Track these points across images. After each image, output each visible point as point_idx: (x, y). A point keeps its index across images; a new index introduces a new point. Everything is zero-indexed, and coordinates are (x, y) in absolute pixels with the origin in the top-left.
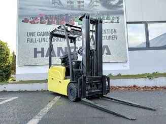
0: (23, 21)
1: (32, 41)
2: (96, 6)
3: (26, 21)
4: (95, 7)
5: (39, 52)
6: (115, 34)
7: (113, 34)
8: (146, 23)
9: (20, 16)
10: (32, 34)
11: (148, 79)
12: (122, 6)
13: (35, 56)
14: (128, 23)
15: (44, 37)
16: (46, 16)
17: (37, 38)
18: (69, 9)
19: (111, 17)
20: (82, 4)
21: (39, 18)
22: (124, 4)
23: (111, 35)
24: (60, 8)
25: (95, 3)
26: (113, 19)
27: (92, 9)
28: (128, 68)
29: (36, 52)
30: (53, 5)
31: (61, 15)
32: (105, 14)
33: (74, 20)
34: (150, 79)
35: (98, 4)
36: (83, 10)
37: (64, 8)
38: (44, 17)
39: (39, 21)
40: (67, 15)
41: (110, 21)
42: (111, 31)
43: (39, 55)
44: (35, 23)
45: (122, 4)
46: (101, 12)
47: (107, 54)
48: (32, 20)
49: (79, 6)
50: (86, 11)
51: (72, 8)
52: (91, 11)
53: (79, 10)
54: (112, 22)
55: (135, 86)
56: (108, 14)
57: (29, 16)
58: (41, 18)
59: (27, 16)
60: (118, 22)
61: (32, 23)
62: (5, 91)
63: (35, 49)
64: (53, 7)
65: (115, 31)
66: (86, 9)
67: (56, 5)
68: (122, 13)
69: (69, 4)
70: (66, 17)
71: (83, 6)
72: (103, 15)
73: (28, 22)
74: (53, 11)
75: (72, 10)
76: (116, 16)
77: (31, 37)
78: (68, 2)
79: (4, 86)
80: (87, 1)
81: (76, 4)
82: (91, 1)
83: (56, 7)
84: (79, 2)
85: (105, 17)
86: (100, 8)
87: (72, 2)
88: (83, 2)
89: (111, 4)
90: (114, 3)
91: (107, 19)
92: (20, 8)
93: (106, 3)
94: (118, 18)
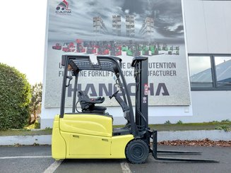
0: (53, 48)
2: (149, 32)
3: (57, 47)
4: (149, 34)
6: (174, 69)
7: (172, 69)
8: (212, 56)
9: (49, 41)
11: (223, 130)
12: (183, 33)
14: (189, 55)
16: (84, 42)
18: (115, 35)
19: (169, 47)
20: (132, 29)
21: (75, 45)
22: (185, 31)
23: (169, 69)
24: (103, 33)
25: (148, 29)
26: (172, 49)
27: (144, 36)
28: (191, 114)
29: (70, 90)
30: (95, 29)
31: (105, 42)
32: (161, 43)
33: (121, 49)
34: (226, 131)
35: (152, 29)
36: (133, 36)
37: (108, 33)
38: (82, 44)
39: (76, 48)
40: (112, 42)
41: (167, 52)
42: (168, 64)
45: (182, 31)
46: (155, 39)
47: (163, 94)
48: (66, 46)
49: (128, 31)
50: (137, 37)
51: (119, 34)
52: (144, 38)
53: (128, 36)
54: (170, 53)
56: (165, 43)
57: (61, 41)
58: (79, 45)
59: (59, 41)
60: (178, 54)
61: (66, 50)
62: (36, 145)
64: (94, 31)
65: (174, 65)
66: (136, 35)
67: (99, 28)
68: (182, 42)
69: (115, 28)
70: (112, 45)
71: (133, 31)
72: (158, 44)
73: (60, 49)
74: (94, 36)
75: (119, 35)
76: (175, 47)
78: (114, 26)
79: (35, 137)
80: (138, 26)
81: (124, 29)
82: (144, 26)
83: (98, 31)
84: (128, 26)
85: (161, 47)
86: (154, 35)
87: (119, 26)
88: (133, 26)
89: (169, 31)
90: (172, 29)
91: (164, 49)
92: (50, 31)
93: (162, 28)
94: (177, 49)
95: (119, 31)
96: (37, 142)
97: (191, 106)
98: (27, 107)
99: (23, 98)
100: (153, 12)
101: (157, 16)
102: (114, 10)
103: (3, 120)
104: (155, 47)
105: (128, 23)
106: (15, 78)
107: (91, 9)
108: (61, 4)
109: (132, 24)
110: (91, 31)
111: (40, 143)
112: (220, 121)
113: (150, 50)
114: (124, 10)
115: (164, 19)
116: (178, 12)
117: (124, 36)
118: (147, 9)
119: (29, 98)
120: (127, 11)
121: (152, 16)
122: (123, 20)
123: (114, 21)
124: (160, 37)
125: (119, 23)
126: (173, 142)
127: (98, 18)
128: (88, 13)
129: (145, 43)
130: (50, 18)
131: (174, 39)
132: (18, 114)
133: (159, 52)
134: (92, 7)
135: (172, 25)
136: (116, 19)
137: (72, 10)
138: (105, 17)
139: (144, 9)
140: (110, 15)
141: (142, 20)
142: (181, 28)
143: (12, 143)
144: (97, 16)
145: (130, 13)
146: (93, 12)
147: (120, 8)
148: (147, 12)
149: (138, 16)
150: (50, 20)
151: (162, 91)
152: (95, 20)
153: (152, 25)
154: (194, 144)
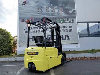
0: (21, 21)
2: (61, 13)
3: (23, 21)
4: (61, 14)
7: (71, 29)
8: (88, 23)
9: (20, 18)
14: (78, 22)
15: (34, 30)
16: (34, 18)
18: (47, 15)
19: (69, 20)
20: (54, 12)
21: (30, 20)
22: (76, 12)
23: (70, 29)
24: (42, 14)
25: (61, 12)
26: (71, 20)
28: (79, 47)
34: (92, 53)
36: (54, 15)
37: (44, 14)
41: (69, 22)
42: (69, 27)
45: (75, 13)
46: (64, 16)
47: (67, 39)
48: (26, 20)
49: (52, 13)
50: (56, 16)
52: (59, 16)
53: (52, 15)
54: (70, 22)
55: (85, 57)
56: (68, 18)
57: (25, 18)
58: (32, 19)
59: (23, 18)
60: (73, 22)
64: (38, 14)
65: (72, 27)
67: (40, 12)
68: (75, 17)
69: (47, 12)
71: (54, 13)
72: (65, 18)
73: (24, 22)
74: (38, 15)
76: (72, 19)
77: (26, 30)
78: (46, 11)
80: (56, 11)
81: (50, 12)
82: (59, 11)
83: (40, 14)
84: (52, 11)
85: (66, 19)
86: (63, 14)
87: (48, 11)
88: (54, 11)
89: (69, 13)
90: (71, 12)
91: (67, 20)
92: (20, 14)
93: (66, 12)
94: (73, 20)
95: (49, 13)
97: (79, 44)
98: (11, 46)
99: (9, 42)
100: (63, 5)
101: (64, 6)
102: (46, 4)
103: (2, 52)
104: (64, 20)
105: (52, 10)
106: (6, 34)
107: (36, 4)
108: (24, 2)
109: (54, 10)
110: (37, 14)
112: (91, 50)
113: (62, 21)
114: (50, 4)
115: (67, 8)
116: (73, 5)
118: (60, 4)
119: (12, 42)
120: (52, 5)
121: (62, 7)
122: (50, 8)
124: (66, 15)
125: (48, 10)
126: (71, 58)
127: (39, 8)
128: (35, 6)
129: (60, 18)
131: (71, 16)
132: (8, 49)
133: (66, 22)
134: (38, 3)
135: (71, 10)
136: (47, 8)
137: (29, 5)
138: (43, 8)
140: (45, 7)
141: (58, 8)
142: (74, 11)
144: (39, 7)
145: (53, 5)
146: (38, 6)
147: (49, 4)
148: (60, 5)
149: (56, 7)
150: (19, 9)
151: (67, 38)
152: (38, 9)
153: (62, 10)
154: (79, 59)
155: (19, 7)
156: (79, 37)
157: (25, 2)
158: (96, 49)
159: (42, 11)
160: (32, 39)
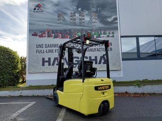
0: (32, 35)
1: (40, 52)
2: (94, 22)
3: (35, 35)
4: (94, 24)
5: (46, 62)
6: (111, 47)
8: (137, 37)
9: (30, 31)
10: (41, 46)
11: (137, 87)
12: (117, 23)
13: (43, 65)
14: (121, 37)
15: (51, 49)
16: (52, 31)
17: (45, 49)
18: (72, 25)
19: (107, 32)
21: (47, 33)
22: (118, 21)
24: (64, 24)
25: (94, 20)
26: (109, 33)
27: (91, 25)
29: (44, 61)
30: (59, 21)
31: (65, 30)
32: (102, 30)
33: (76, 34)
34: (139, 87)
35: (96, 21)
36: (84, 26)
37: (68, 24)
39: (47, 35)
40: (70, 30)
41: (106, 36)
43: (46, 64)
44: (43, 37)
46: (98, 27)
47: (104, 63)
48: (40, 34)
49: (80, 23)
50: (86, 26)
51: (75, 24)
52: (91, 27)
53: (81, 26)
54: (108, 36)
55: (126, 93)
56: (105, 29)
57: (38, 30)
59: (36, 30)
60: (113, 37)
61: (41, 36)
63: (43, 59)
64: (59, 23)
65: (111, 44)
66: (86, 25)
67: (61, 21)
68: (116, 28)
69: (72, 21)
70: (70, 32)
71: (84, 22)
72: (100, 30)
73: (37, 36)
74: (58, 26)
75: (75, 26)
76: (111, 32)
77: (39, 49)
78: (71, 19)
79: (20, 91)
80: (87, 19)
81: (77, 21)
82: (91, 19)
83: (61, 23)
84: (80, 19)
86: (98, 24)
87: (75, 19)
88: (84, 19)
89: (107, 21)
90: (110, 20)
91: (104, 34)
92: (30, 24)
93: (103, 20)
94: (113, 33)
95: (75, 23)
96: (21, 95)
98: (18, 72)
99: (15, 67)
100: (97, 9)
101: (100, 12)
102: (71, 9)
103: (3, 82)
104: (98, 32)
105: (80, 17)
107: (56, 9)
108: (37, 6)
110: (57, 24)
111: (23, 95)
113: (95, 34)
114: (77, 8)
115: (105, 13)
117: (78, 26)
118: (93, 7)
119: (19, 66)
120: (80, 9)
121: (96, 12)
122: (77, 15)
123: (71, 16)
124: (101, 25)
125: (74, 17)
127: (60, 14)
128: (54, 11)
129: (92, 30)
130: (30, 15)
131: (112, 26)
132: (12, 77)
133: (101, 36)
134: (57, 7)
135: (110, 17)
136: (73, 15)
137: (44, 10)
138: (65, 14)
139: (91, 7)
140: (69, 12)
141: (89, 15)
142: (116, 19)
143: (7, 95)
144: (60, 13)
145: (82, 10)
146: (58, 11)
147: (75, 7)
148: (93, 9)
149: (87, 12)
150: (30, 17)
151: (103, 61)
152: (59, 16)
153: (96, 18)
155: (30, 14)
156: (123, 59)
157: (39, 6)
158: (150, 79)
159: (64, 19)
160: (48, 63)
